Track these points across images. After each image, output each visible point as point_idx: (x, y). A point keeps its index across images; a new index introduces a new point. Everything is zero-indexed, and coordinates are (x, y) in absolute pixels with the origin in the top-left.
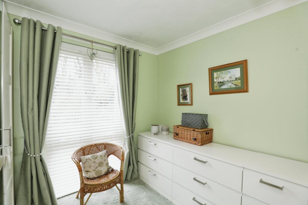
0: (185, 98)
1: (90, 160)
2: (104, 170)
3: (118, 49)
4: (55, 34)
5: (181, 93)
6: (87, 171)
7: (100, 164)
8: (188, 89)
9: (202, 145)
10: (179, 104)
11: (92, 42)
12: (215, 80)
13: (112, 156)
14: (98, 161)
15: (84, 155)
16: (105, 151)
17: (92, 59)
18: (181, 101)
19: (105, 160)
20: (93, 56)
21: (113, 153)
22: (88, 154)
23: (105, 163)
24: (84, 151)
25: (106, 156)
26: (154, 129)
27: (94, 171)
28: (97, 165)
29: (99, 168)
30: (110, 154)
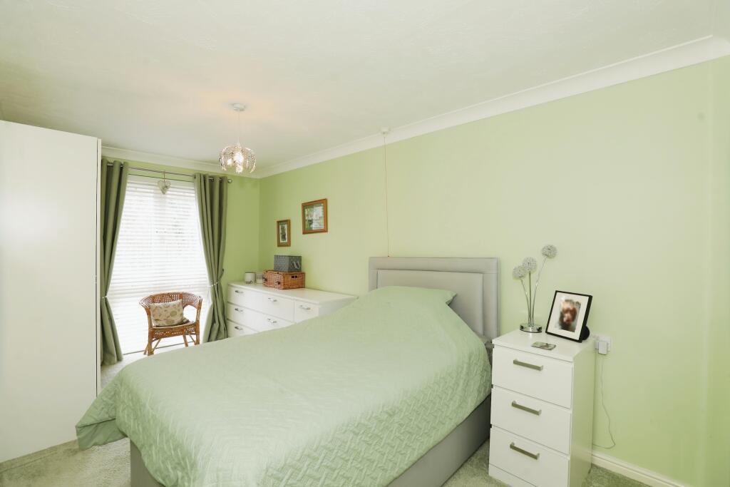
0: (284, 237)
1: (161, 308)
2: (177, 319)
3: (198, 178)
4: (121, 169)
5: (281, 231)
6: (156, 320)
7: (173, 314)
8: (286, 226)
9: (284, 289)
10: (280, 245)
11: (164, 173)
12: (306, 218)
13: (189, 307)
14: (170, 310)
15: (154, 302)
16: (179, 301)
17: (164, 193)
18: (281, 241)
19: (179, 310)
20: (165, 189)
21: (191, 304)
22: (160, 302)
23: (179, 313)
24: (153, 299)
25: (181, 307)
26: (249, 277)
27: (165, 319)
28: (169, 314)
29: (171, 318)
30: (187, 305)
